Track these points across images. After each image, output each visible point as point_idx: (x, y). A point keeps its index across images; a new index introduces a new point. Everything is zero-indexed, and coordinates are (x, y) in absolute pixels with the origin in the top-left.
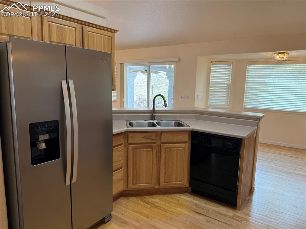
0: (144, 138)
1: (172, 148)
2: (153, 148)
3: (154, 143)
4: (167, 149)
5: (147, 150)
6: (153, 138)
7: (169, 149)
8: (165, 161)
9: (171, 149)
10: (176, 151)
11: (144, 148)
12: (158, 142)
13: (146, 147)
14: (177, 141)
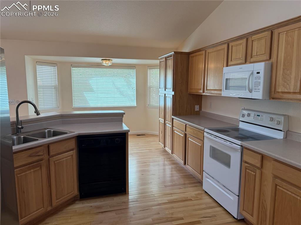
0: (30, 156)
1: (61, 159)
2: (41, 166)
3: (42, 160)
4: (56, 162)
5: (34, 170)
6: (40, 154)
7: (59, 161)
8: (55, 177)
9: (60, 161)
10: (65, 161)
11: (30, 169)
12: (46, 157)
13: (33, 167)
14: (65, 150)
